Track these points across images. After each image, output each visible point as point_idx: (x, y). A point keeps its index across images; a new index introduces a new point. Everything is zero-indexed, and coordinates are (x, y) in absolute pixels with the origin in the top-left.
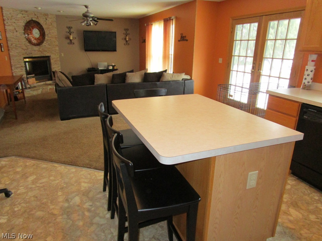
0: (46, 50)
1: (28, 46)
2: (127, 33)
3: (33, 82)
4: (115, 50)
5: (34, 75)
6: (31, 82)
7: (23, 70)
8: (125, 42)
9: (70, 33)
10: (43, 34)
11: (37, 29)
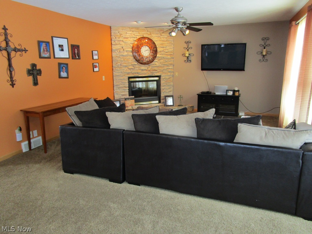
0: (156, 69)
1: (136, 65)
2: (266, 44)
3: (131, 104)
4: (243, 69)
5: (134, 96)
6: (129, 104)
7: (126, 91)
8: (260, 57)
9: (188, 49)
10: (155, 51)
11: (146, 47)
